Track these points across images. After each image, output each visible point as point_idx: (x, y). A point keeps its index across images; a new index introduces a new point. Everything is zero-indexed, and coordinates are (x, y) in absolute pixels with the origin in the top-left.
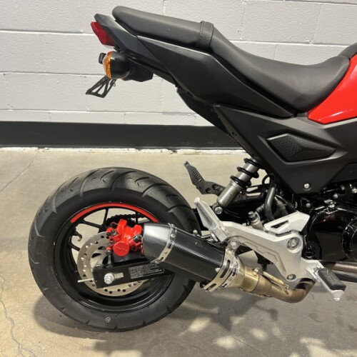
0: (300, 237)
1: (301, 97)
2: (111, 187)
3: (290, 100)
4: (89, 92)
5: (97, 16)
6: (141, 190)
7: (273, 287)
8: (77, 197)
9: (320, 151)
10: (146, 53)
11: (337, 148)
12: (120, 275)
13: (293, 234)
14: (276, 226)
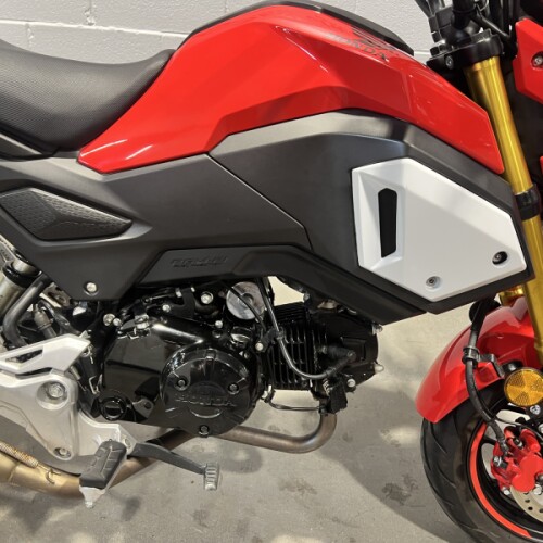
0: (66, 384)
7: (19, 468)
11: (134, 221)
13: (53, 377)
14: (24, 358)
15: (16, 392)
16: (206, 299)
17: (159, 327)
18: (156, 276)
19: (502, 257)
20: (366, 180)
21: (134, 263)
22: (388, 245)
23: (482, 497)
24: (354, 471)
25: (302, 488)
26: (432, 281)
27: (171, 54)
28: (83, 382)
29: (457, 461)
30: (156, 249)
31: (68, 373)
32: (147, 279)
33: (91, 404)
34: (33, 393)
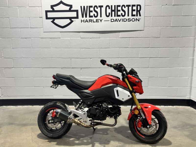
0: (87, 113)
1: (86, 86)
2: (54, 104)
3: (83, 87)
4: (51, 87)
5: (53, 75)
6: (59, 105)
7: (81, 123)
8: (48, 106)
9: (90, 96)
10: (60, 80)
11: (93, 95)
12: (53, 121)
13: (85, 112)
14: (82, 110)
15: (82, 114)
16: (100, 104)
17: (95, 107)
18: (95, 101)
19: (129, 96)
20: (115, 89)
21: (93, 100)
22: (118, 96)
23: (137, 132)
24: (122, 135)
25: (114, 136)
26: (123, 99)
27: (96, 80)
28: (88, 114)
29: (133, 126)
30: (96, 98)
31: (87, 112)
32: (95, 102)
33: (89, 116)
34: (83, 114)
